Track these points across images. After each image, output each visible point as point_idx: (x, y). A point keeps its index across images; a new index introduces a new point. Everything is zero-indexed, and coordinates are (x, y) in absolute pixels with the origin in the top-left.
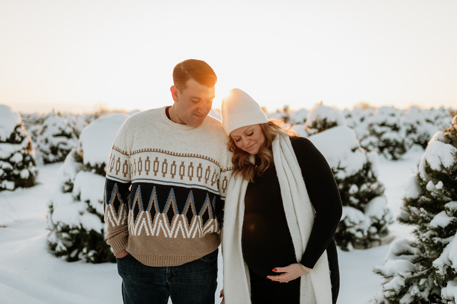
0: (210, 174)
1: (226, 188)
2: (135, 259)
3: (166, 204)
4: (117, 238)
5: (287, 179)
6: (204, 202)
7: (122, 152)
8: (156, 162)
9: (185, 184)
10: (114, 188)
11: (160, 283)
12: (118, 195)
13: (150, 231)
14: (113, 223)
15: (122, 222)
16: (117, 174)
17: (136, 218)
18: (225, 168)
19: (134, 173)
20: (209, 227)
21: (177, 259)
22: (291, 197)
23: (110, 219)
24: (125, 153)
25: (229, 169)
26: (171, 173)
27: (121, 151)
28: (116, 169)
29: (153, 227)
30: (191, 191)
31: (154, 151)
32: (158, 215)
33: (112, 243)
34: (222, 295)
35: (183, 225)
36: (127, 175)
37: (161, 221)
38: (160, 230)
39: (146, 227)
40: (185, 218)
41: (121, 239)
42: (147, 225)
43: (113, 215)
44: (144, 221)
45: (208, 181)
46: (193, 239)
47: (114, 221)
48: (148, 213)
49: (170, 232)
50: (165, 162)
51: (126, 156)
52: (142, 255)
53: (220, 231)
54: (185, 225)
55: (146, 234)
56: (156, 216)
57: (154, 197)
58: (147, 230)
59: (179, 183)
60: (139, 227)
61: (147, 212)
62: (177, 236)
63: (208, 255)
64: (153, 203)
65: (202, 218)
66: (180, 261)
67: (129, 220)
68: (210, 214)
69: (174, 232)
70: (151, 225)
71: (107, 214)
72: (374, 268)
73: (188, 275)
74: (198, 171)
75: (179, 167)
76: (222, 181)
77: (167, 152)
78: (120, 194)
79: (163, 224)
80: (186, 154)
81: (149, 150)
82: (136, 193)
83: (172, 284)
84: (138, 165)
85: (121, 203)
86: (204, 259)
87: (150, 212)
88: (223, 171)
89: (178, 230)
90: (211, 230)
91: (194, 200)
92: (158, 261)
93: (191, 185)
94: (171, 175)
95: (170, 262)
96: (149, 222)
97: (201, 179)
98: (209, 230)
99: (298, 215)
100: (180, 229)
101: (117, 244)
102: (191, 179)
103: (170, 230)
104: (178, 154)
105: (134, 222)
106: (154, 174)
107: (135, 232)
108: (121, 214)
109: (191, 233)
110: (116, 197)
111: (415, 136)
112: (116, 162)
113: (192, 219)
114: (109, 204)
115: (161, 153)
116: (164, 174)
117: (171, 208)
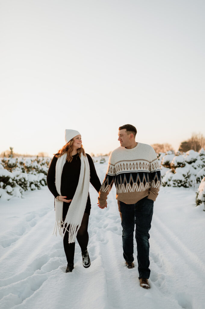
0: (144, 166)
3: (129, 179)
6: (143, 177)
8: (124, 165)
9: (136, 171)
13: (125, 191)
16: (111, 173)
20: (146, 187)
30: (138, 174)
32: (127, 184)
35: (136, 187)
36: (115, 173)
37: (128, 186)
38: (128, 190)
40: (137, 184)
45: (144, 168)
46: (140, 191)
48: (123, 184)
50: (127, 164)
54: (137, 187)
57: (125, 178)
59: (133, 171)
60: (122, 190)
62: (135, 191)
64: (125, 180)
65: (143, 183)
68: (146, 181)
69: (133, 190)
75: (132, 165)
77: (127, 160)
80: (134, 160)
84: (118, 167)
89: (134, 189)
91: (139, 177)
94: (130, 169)
96: (124, 188)
100: (135, 188)
102: (137, 169)
104: (131, 161)
105: (121, 188)
106: (124, 170)
107: (121, 192)
109: (139, 189)
112: (110, 169)
113: (139, 184)
115: (125, 161)
116: (127, 169)
117: (131, 181)
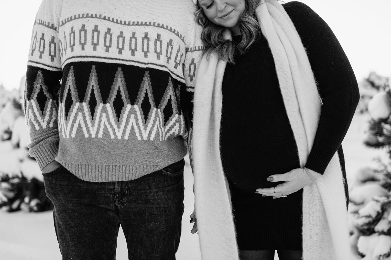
0: (173, 51)
1: (194, 75)
2: (69, 172)
3: (111, 89)
4: (42, 145)
5: (285, 49)
6: (166, 89)
7: (47, 24)
8: (96, 31)
9: (138, 62)
10: (37, 77)
11: (106, 206)
12: (43, 87)
13: (90, 131)
14: (37, 125)
15: (50, 124)
16: (41, 57)
17: (69, 113)
18: (191, 46)
19: (64, 52)
20: (172, 127)
21: (129, 169)
22: (290, 74)
23: (33, 119)
24: (50, 25)
25: (197, 48)
26: (118, 47)
27: (45, 24)
28: (40, 50)
29: (93, 126)
30: (147, 73)
31: (92, 17)
32: (100, 106)
33: (35, 153)
34: (193, 219)
35: (137, 120)
36: (55, 58)
37: (104, 115)
38: (104, 129)
39: (83, 125)
40: (139, 110)
41: (49, 146)
42: (85, 122)
43: (37, 114)
44: (80, 117)
45: (170, 61)
46: (151, 141)
47: (38, 122)
49: (119, 131)
50: (109, 32)
51: (52, 30)
52: (79, 165)
53: (187, 134)
54: (140, 121)
55: (84, 135)
56: (98, 109)
57: (93, 82)
58: (84, 129)
59: (130, 61)
60: (72, 126)
61: (84, 104)
62: (129, 137)
63: (172, 164)
64: (93, 90)
65: (163, 113)
66: (134, 173)
67: (59, 119)
68: (174, 107)
69: (125, 130)
70: (91, 123)
71: (28, 114)
73: (145, 193)
74: (155, 45)
75: (129, 39)
76: (189, 66)
77: (111, 19)
78: (46, 86)
79: (109, 120)
80: (138, 22)
81: (85, 16)
82: (68, 78)
83: (124, 208)
84: (69, 38)
85: (48, 98)
86: (167, 171)
87: (88, 104)
88: (189, 50)
89: (129, 127)
90: (175, 130)
91: (151, 86)
92: (102, 173)
93: (147, 64)
94: (118, 50)
95: (119, 174)
96: (88, 118)
97: (160, 55)
98: (173, 131)
99: (301, 98)
100: (133, 127)
101: (42, 154)
102: (146, 56)
103: (119, 127)
104: (127, 23)
105: (66, 119)
106: (93, 49)
107: (68, 133)
108: (48, 113)
109: (148, 132)
110: (41, 89)
112: (38, 40)
113: (149, 113)
114: (30, 100)
115: (102, 20)
116: (107, 48)
117: (119, 95)
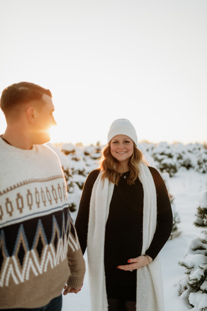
72: (179, 262)
111: (181, 161)
